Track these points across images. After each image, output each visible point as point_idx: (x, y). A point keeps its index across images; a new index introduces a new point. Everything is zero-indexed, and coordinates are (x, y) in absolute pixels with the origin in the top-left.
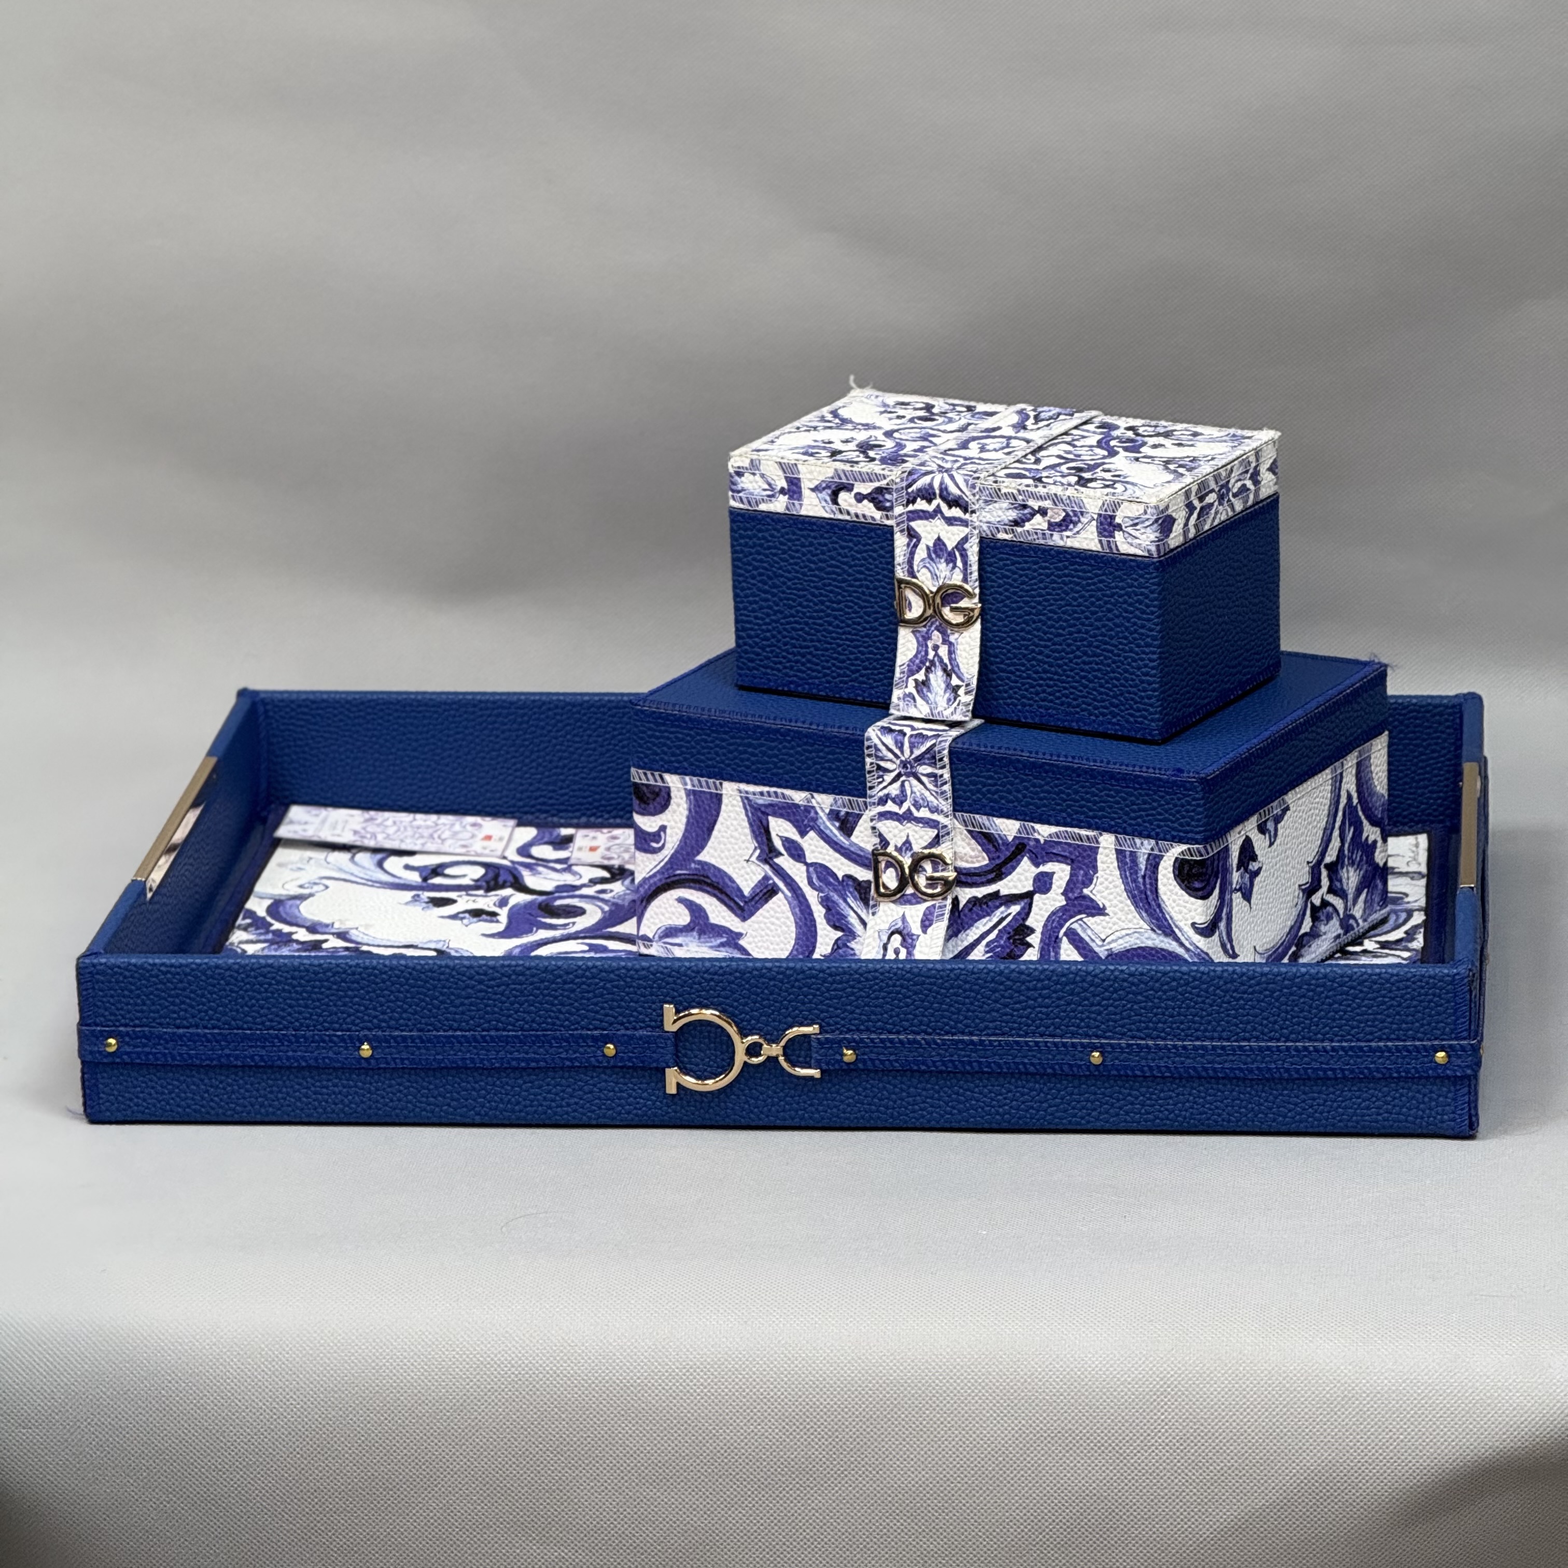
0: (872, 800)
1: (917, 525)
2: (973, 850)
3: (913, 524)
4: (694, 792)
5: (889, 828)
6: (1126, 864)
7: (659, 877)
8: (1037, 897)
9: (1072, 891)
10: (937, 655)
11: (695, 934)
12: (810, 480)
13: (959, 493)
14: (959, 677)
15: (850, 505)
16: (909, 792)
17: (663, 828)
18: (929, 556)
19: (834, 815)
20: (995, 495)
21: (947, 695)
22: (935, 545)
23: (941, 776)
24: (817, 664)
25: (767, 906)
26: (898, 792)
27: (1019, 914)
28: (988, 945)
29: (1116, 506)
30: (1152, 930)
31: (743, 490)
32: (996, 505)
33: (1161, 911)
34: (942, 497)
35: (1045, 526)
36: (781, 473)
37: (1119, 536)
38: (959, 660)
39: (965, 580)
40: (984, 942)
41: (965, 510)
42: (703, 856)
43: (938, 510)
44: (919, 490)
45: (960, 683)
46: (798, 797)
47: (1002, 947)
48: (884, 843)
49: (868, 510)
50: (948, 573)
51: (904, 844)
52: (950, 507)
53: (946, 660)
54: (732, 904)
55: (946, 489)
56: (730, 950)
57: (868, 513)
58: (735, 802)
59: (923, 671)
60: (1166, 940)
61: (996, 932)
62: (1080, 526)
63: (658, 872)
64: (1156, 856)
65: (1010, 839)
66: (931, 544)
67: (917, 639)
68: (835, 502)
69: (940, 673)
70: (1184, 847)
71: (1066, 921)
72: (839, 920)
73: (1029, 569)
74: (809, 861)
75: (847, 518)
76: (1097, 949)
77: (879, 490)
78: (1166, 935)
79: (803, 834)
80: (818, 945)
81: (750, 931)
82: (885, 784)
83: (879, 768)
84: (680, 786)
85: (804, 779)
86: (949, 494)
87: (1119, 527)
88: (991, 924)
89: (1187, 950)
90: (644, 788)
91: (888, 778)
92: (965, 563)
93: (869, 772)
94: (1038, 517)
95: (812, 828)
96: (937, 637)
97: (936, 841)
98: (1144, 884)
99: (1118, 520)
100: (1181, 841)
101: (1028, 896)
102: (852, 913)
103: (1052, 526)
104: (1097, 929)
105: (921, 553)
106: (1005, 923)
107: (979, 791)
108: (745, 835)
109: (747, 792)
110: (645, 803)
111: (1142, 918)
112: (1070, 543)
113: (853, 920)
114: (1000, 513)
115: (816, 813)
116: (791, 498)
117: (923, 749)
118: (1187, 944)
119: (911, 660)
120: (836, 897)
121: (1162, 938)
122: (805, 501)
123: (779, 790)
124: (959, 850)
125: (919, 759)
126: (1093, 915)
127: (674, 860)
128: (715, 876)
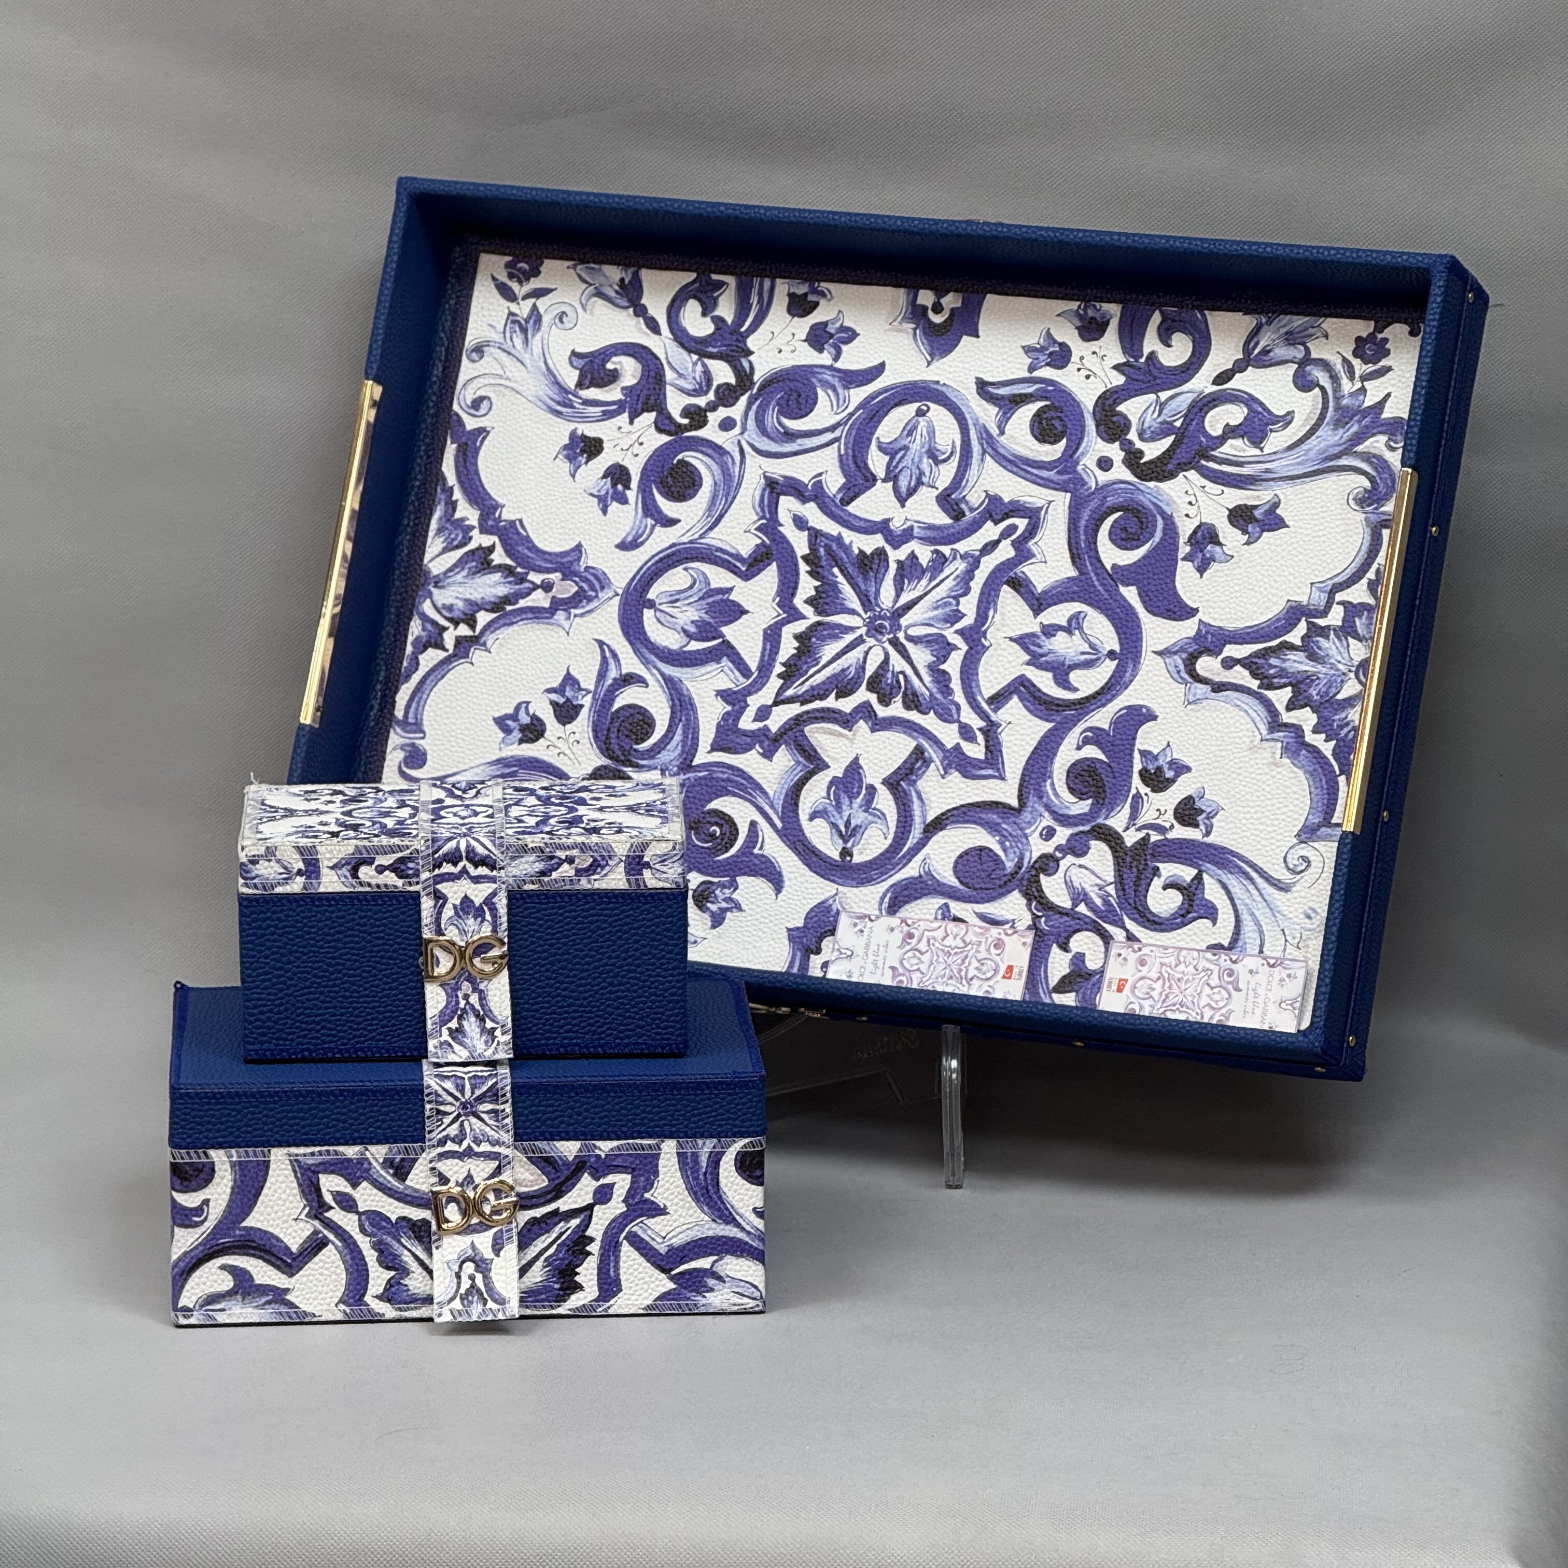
0: (431, 1143)
1: (443, 887)
2: (532, 1174)
3: (438, 887)
4: (240, 1163)
5: (448, 1167)
6: (687, 1164)
7: (201, 1248)
8: (596, 1208)
9: (633, 1197)
10: (468, 1003)
11: (239, 1297)
12: (329, 859)
13: (486, 852)
14: (492, 1020)
15: (372, 877)
16: (468, 1131)
17: (206, 1202)
18: (456, 913)
19: (388, 1163)
20: (524, 850)
21: (484, 1038)
22: (461, 903)
23: (503, 1110)
24: (331, 1029)
25: (316, 1259)
26: (456, 1132)
27: (578, 1226)
28: (546, 1260)
29: (644, 846)
30: (714, 1220)
31: (257, 876)
32: (523, 860)
33: (723, 1203)
34: (467, 858)
35: (572, 872)
36: (298, 856)
37: (647, 874)
38: (491, 1005)
39: (494, 930)
40: (543, 1258)
41: (493, 867)
42: (249, 1222)
43: (464, 871)
44: (445, 855)
45: (495, 1026)
46: (351, 1151)
47: (561, 1259)
48: (444, 1180)
49: (390, 879)
50: (476, 928)
51: (465, 1179)
52: (476, 867)
53: (478, 1007)
54: (279, 1263)
55: (473, 850)
56: (277, 1306)
57: (389, 882)
58: (283, 1166)
59: (455, 1020)
60: (728, 1227)
61: (555, 1246)
62: (607, 868)
63: (200, 1244)
64: (718, 1153)
65: (571, 1159)
66: (458, 902)
67: (445, 990)
68: (355, 875)
69: (473, 1019)
70: (747, 1140)
71: (626, 1226)
72: (392, 1261)
73: (555, 914)
74: (361, 1210)
75: (368, 889)
76: (657, 1247)
77: (402, 860)
78: (727, 1223)
79: (355, 1185)
80: (369, 1287)
81: (297, 1286)
82: (443, 1126)
83: (439, 1112)
84: (225, 1159)
85: (356, 1135)
86: (476, 854)
87: (647, 865)
88: (550, 1240)
89: (749, 1233)
90: (188, 1168)
91: (447, 1120)
92: (495, 916)
93: (429, 1117)
94: (566, 866)
95: (365, 1179)
96: (466, 986)
97: (498, 1171)
98: (706, 1179)
99: (646, 859)
100: (743, 1135)
101: (589, 1208)
102: (406, 1252)
103: (579, 872)
104: (657, 1228)
105: (448, 912)
106: (564, 1237)
107: (538, 1120)
108: (294, 1196)
109: (297, 1155)
110: (187, 1179)
111: (703, 1211)
112: (597, 885)
113: (407, 1258)
114: (526, 866)
115: (370, 1164)
116: (308, 878)
117: (485, 1088)
118: (748, 1228)
119: (441, 1012)
120: (389, 1239)
121: (722, 1226)
122: (324, 879)
123: (331, 1148)
124: (519, 1176)
125: (480, 1099)
126: (653, 1217)
127: (218, 1230)
128: (261, 1239)
